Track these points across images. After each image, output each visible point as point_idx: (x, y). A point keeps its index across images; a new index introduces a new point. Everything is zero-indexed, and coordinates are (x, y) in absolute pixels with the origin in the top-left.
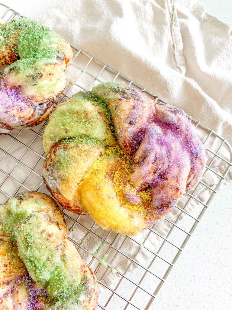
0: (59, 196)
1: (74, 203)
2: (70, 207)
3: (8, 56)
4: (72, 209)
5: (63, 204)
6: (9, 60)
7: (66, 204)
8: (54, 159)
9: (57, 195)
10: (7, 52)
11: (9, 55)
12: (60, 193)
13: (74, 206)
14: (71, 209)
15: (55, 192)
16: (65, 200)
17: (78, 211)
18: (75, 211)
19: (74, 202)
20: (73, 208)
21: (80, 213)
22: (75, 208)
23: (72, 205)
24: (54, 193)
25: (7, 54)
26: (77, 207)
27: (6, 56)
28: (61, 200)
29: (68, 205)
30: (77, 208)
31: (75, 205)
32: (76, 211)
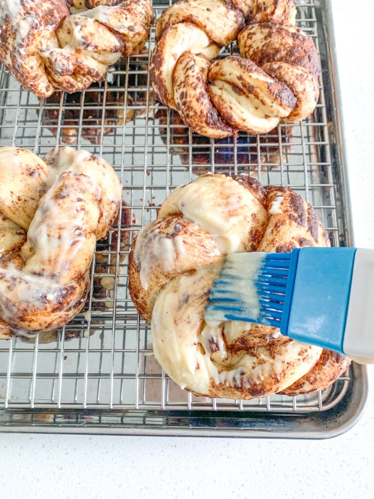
0: (136, 274)
1: (145, 295)
2: (137, 297)
3: (254, 50)
4: (138, 300)
5: (133, 286)
6: (250, 55)
7: (136, 289)
8: (162, 228)
9: (134, 271)
10: (257, 45)
11: (256, 50)
12: (138, 271)
13: (142, 298)
14: (136, 300)
15: (135, 266)
16: (138, 284)
17: (142, 309)
18: (139, 305)
19: (147, 293)
20: (140, 301)
21: (142, 313)
22: (141, 302)
23: (141, 295)
24: (133, 266)
25: (255, 47)
26: (145, 302)
27: (252, 47)
28: (134, 281)
29: (136, 292)
30: (143, 304)
31: (144, 299)
32: (140, 307)
